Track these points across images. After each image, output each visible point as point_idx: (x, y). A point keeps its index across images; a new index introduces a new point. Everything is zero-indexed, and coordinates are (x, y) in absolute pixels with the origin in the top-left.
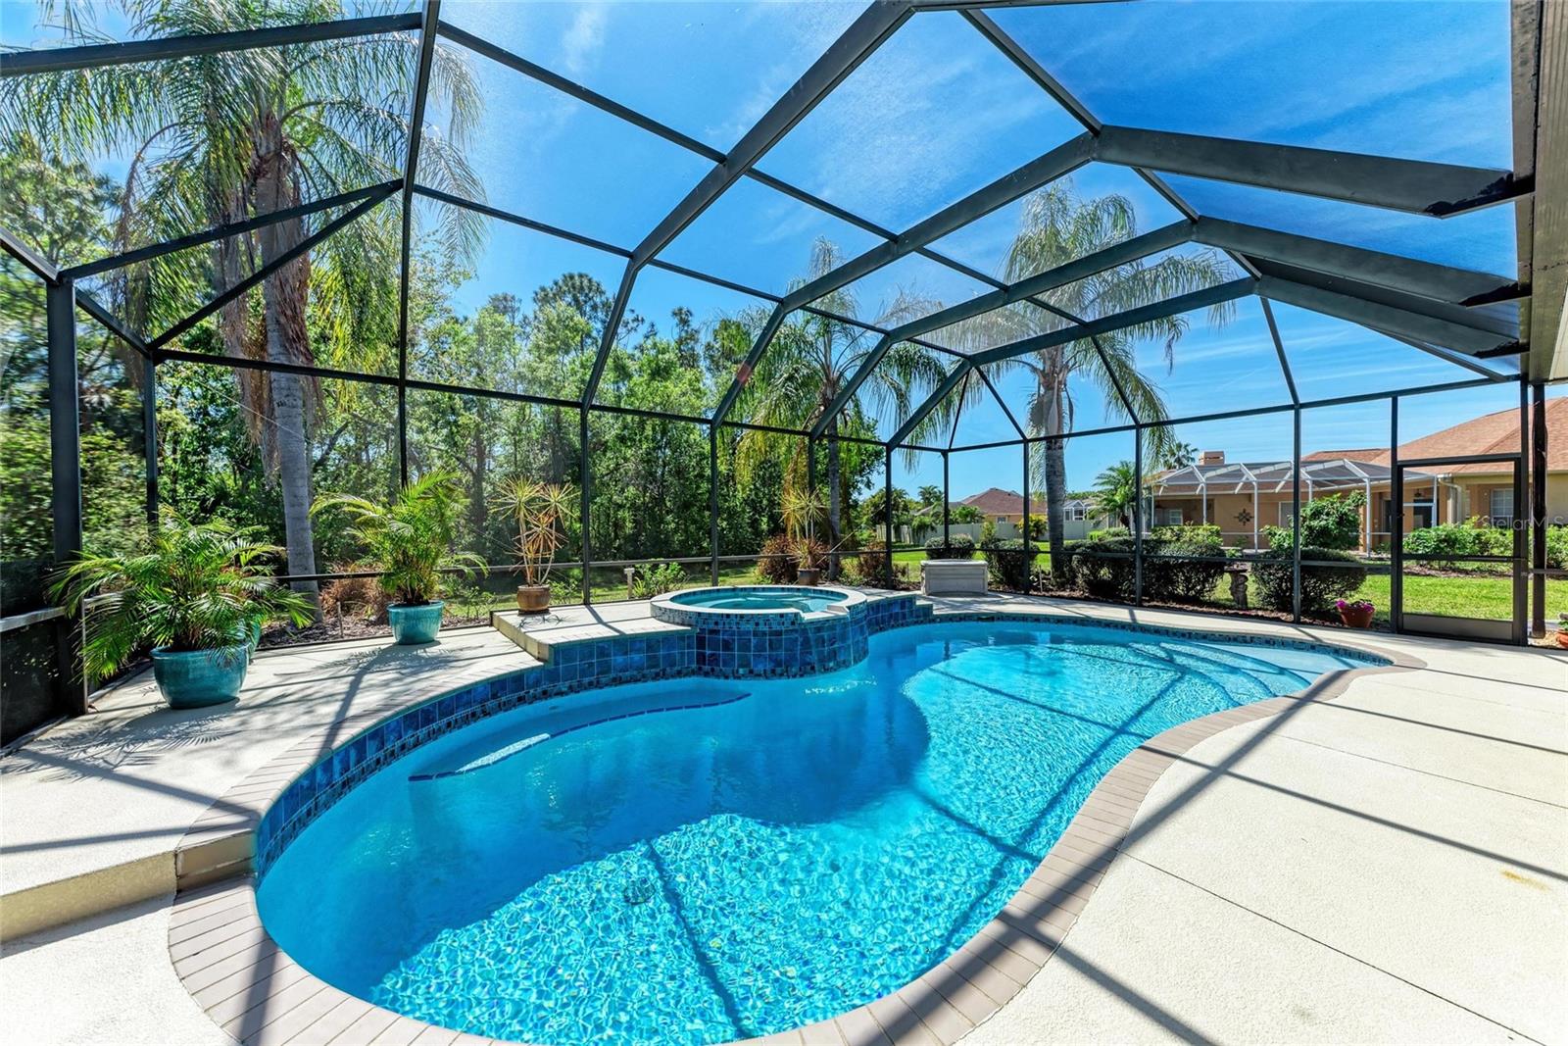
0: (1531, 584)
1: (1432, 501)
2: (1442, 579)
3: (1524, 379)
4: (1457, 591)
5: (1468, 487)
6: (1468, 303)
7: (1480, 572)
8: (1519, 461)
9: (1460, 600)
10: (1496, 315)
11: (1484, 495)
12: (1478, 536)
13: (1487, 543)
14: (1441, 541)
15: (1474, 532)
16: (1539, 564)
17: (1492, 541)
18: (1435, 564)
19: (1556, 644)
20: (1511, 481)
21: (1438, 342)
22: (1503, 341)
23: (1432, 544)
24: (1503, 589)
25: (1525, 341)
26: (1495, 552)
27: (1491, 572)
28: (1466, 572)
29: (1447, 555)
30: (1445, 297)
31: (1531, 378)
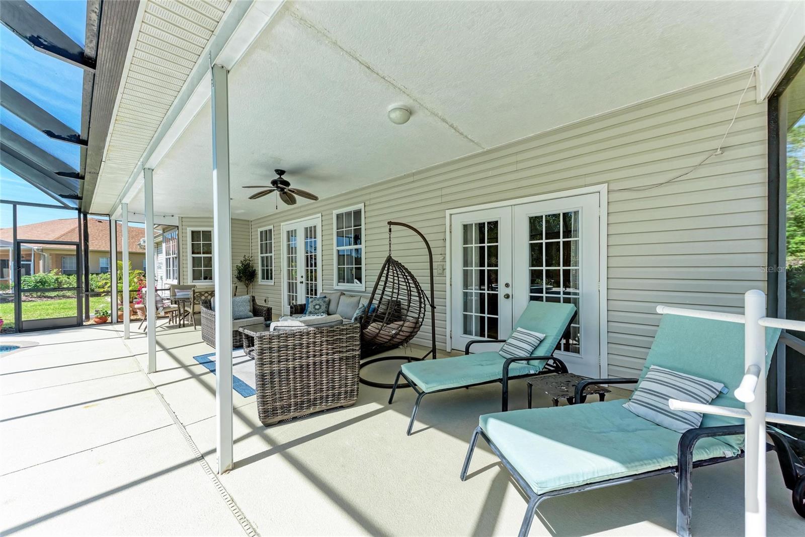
0: (84, 299)
1: (30, 261)
2: (39, 302)
3: (79, 210)
4: (48, 307)
5: (51, 255)
6: (59, 174)
7: (58, 296)
8: (78, 245)
9: (50, 311)
10: (72, 183)
11: (59, 260)
12: (57, 279)
13: (61, 283)
14: (38, 283)
15: (55, 277)
16: (87, 290)
17: (64, 281)
18: (35, 295)
19: (94, 323)
20: (75, 253)
21: (41, 184)
22: (72, 193)
23: (33, 284)
24: (70, 304)
25: (81, 196)
26: (65, 286)
27: (64, 296)
28: (52, 298)
29: (41, 289)
30: (49, 168)
31: (82, 211)
